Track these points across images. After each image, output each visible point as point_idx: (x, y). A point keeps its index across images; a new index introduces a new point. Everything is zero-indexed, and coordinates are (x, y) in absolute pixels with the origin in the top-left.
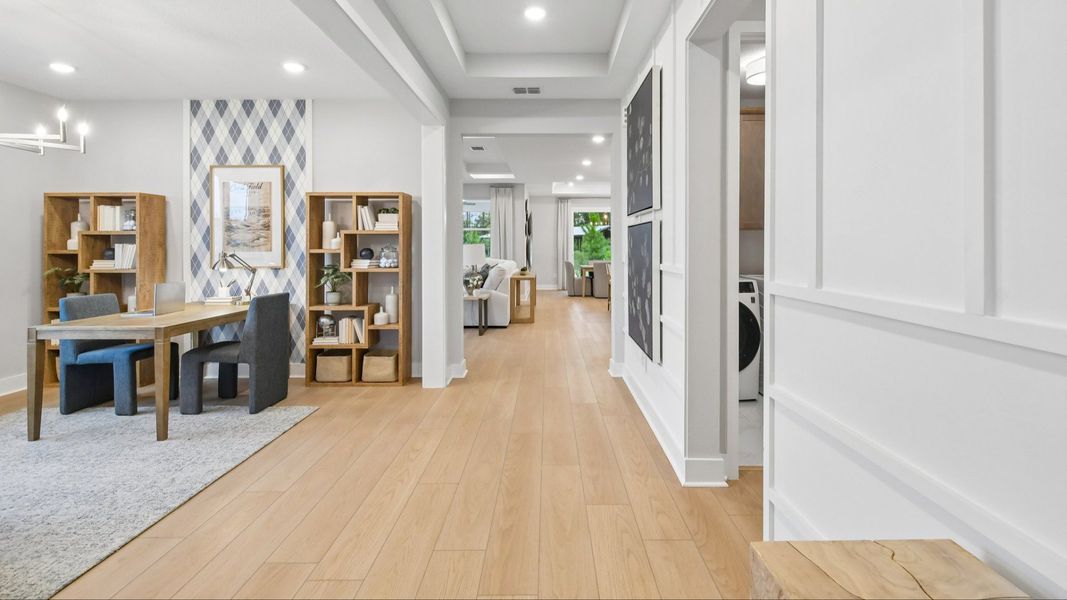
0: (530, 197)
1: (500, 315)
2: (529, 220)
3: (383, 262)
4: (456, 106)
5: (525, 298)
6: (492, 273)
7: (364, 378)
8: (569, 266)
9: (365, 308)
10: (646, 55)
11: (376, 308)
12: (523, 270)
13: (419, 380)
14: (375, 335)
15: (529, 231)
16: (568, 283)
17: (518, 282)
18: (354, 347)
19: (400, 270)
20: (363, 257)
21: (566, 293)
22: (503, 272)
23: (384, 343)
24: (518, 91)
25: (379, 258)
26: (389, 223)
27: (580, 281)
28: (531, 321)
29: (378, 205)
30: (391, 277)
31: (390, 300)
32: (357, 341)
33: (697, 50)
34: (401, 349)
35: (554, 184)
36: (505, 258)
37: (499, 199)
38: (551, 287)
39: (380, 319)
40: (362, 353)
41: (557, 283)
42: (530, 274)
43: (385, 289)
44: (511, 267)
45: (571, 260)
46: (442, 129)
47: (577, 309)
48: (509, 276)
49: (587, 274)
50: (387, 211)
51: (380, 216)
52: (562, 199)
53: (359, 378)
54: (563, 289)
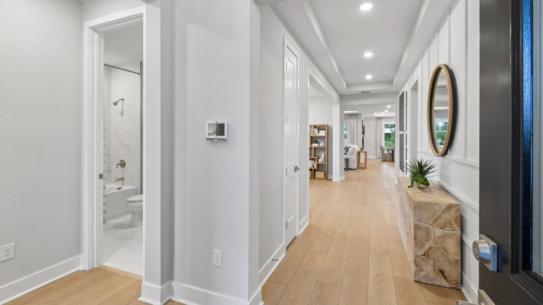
0: (364, 118)
1: (353, 165)
2: (363, 128)
3: (321, 144)
4: (342, 97)
5: (362, 160)
6: (350, 149)
7: (316, 177)
8: (382, 148)
9: (316, 158)
10: (403, 86)
11: (318, 158)
12: (362, 149)
13: (332, 180)
14: (318, 165)
15: (363, 133)
16: (382, 155)
17: (359, 153)
18: (313, 169)
19: (326, 147)
20: (315, 143)
21: (381, 160)
22: (354, 149)
23: (320, 168)
24: (362, 92)
25: (320, 143)
26: (322, 133)
27: (387, 155)
28: (365, 168)
29: (319, 128)
30: (323, 149)
31: (322, 156)
32: (314, 167)
33: (413, 91)
34: (326, 170)
35: (375, 113)
36: (353, 144)
37: (351, 120)
38: (373, 157)
39: (320, 161)
40: (315, 170)
41: (376, 155)
42: (364, 150)
43: (320, 152)
44: (357, 148)
45: (383, 145)
46: (339, 106)
47: (385, 166)
48: (356, 151)
49: (391, 152)
50: (322, 130)
51: (320, 131)
52: (379, 118)
53: (314, 178)
54: (379, 158)
